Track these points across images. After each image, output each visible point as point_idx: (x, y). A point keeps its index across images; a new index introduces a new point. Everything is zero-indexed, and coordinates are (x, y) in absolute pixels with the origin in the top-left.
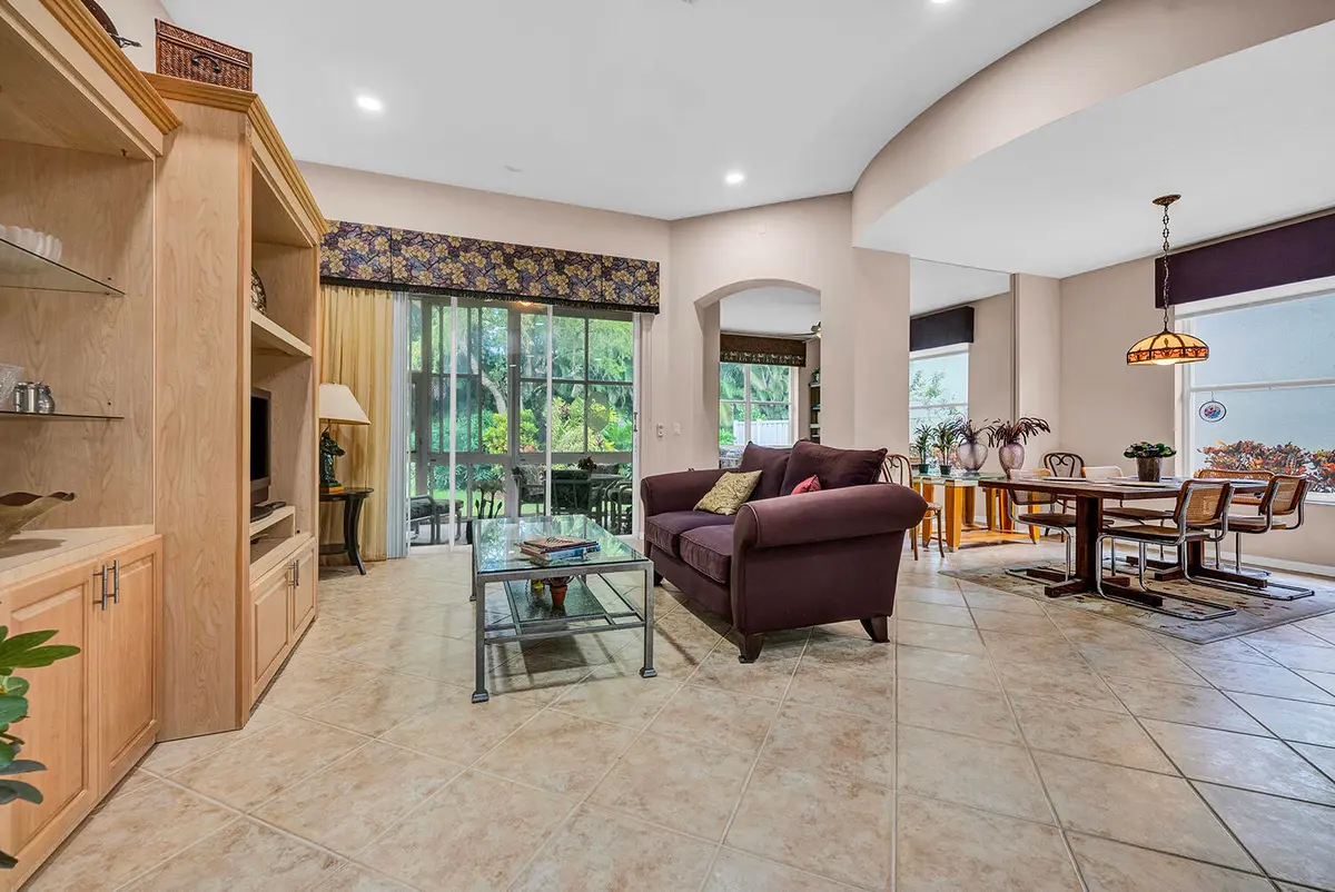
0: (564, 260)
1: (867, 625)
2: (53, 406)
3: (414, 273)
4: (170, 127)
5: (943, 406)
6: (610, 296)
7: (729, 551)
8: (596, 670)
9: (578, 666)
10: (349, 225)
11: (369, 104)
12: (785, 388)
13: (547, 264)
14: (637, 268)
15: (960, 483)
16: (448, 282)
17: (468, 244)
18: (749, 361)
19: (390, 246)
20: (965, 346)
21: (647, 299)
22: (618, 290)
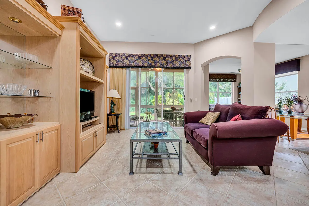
0: (165, 57)
1: (261, 168)
2: (39, 95)
3: (131, 63)
4: (62, 28)
5: (286, 92)
6: (177, 65)
7: (208, 138)
8: (165, 170)
9: (160, 167)
10: (117, 54)
11: (119, 24)
12: (230, 89)
13: (162, 58)
14: (185, 57)
15: (297, 118)
16: (138, 65)
17: (143, 55)
18: (219, 81)
19: (126, 58)
20: (297, 72)
21: (188, 65)
22: (180, 63)
